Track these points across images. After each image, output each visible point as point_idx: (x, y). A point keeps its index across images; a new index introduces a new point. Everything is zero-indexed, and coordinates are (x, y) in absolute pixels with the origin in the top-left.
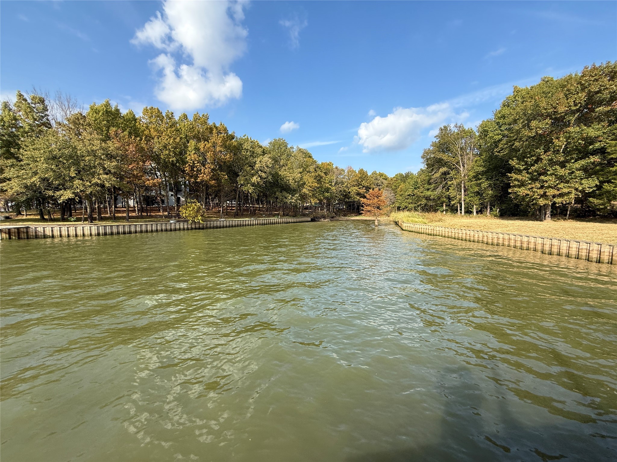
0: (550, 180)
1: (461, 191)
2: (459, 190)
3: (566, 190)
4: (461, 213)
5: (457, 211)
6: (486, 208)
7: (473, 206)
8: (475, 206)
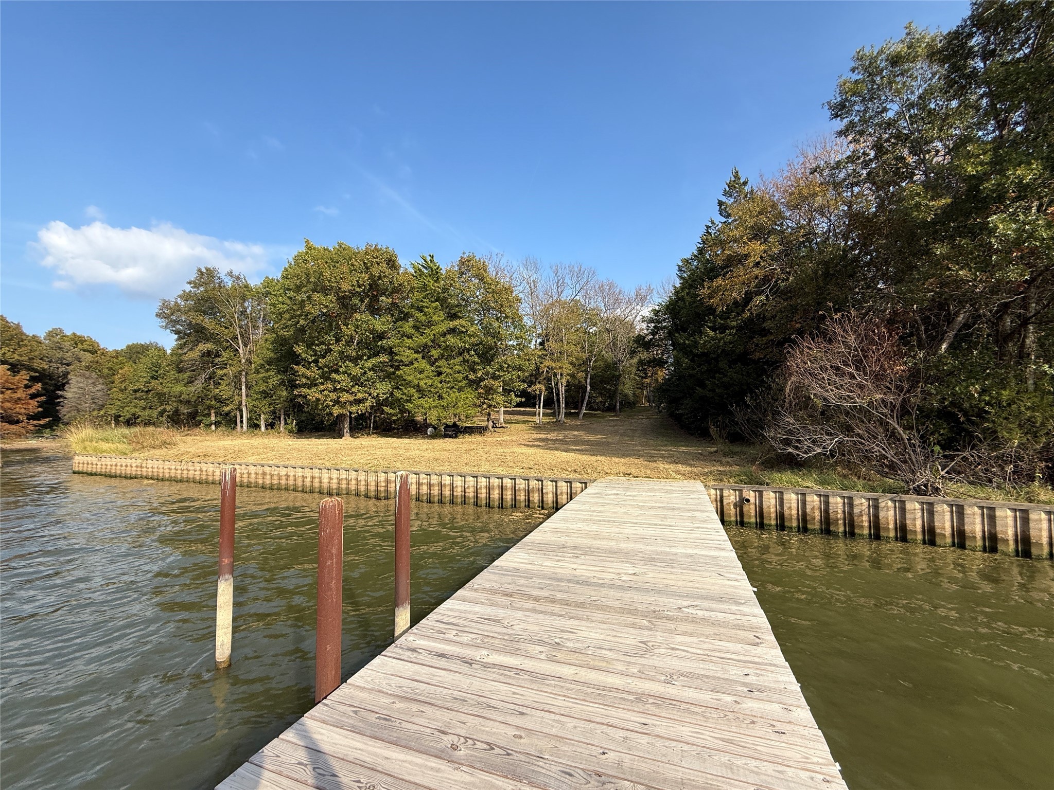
0: (343, 380)
1: (241, 389)
2: (238, 386)
3: (360, 396)
4: (242, 427)
5: (236, 424)
6: (280, 418)
7: (260, 415)
8: (262, 416)
